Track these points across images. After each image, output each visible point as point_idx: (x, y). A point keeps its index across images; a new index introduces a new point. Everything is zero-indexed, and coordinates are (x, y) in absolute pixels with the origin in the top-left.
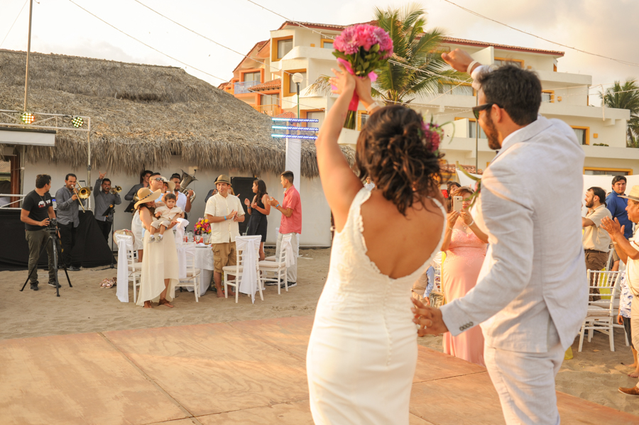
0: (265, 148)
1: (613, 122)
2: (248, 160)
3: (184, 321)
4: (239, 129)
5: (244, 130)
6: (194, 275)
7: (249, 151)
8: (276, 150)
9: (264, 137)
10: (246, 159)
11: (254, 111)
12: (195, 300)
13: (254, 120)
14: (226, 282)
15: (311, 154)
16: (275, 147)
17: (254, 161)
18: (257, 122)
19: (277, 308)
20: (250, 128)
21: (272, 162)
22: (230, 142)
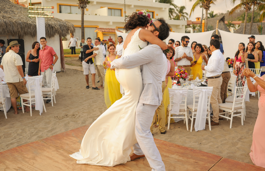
0: (25, 23)
1: (164, 9)
2: (16, 29)
3: (5, 137)
4: (6, 12)
5: (9, 12)
6: (3, 103)
7: (16, 24)
8: (31, 23)
9: (22, 17)
10: (15, 29)
11: (11, 3)
12: (5, 118)
13: (13, 8)
14: (23, 104)
15: (49, 25)
16: (30, 22)
17: (20, 30)
18: (15, 8)
19: (57, 117)
20: (12, 12)
21: (29, 30)
22: (5, 20)
